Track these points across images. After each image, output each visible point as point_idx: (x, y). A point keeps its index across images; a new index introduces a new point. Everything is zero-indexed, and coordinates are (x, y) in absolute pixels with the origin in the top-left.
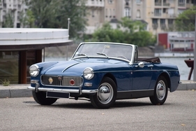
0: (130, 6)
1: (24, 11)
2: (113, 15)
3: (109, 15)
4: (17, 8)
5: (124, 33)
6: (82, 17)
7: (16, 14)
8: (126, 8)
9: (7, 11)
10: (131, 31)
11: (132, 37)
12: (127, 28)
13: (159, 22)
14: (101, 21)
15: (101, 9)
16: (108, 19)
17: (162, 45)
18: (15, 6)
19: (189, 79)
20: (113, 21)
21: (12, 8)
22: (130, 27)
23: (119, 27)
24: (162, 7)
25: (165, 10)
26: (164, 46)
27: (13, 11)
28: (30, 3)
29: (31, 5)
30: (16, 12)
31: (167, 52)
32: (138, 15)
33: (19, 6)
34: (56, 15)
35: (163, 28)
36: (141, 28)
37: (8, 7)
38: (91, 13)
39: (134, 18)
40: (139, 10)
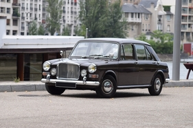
0: (162, 22)
1: (79, 26)
2: (148, 29)
3: (145, 29)
4: (73, 23)
5: (157, 43)
6: (124, 30)
7: (73, 28)
8: (159, 23)
9: (66, 25)
10: (162, 42)
11: (163, 46)
12: (159, 39)
13: (185, 35)
14: (138, 34)
15: (139, 24)
16: (144, 32)
17: (187, 52)
18: (72, 21)
19: (187, 78)
20: (148, 34)
21: (70, 23)
22: (162, 38)
23: (152, 38)
24: (188, 23)
25: (189, 25)
26: (189, 54)
27: (70, 26)
28: (84, 20)
29: (84, 21)
30: (73, 26)
31: (190, 58)
32: (168, 29)
33: (75, 22)
34: (103, 29)
35: (188, 40)
36: (169, 40)
37: (67, 22)
38: (131, 28)
39: (165, 31)
40: (169, 25)
